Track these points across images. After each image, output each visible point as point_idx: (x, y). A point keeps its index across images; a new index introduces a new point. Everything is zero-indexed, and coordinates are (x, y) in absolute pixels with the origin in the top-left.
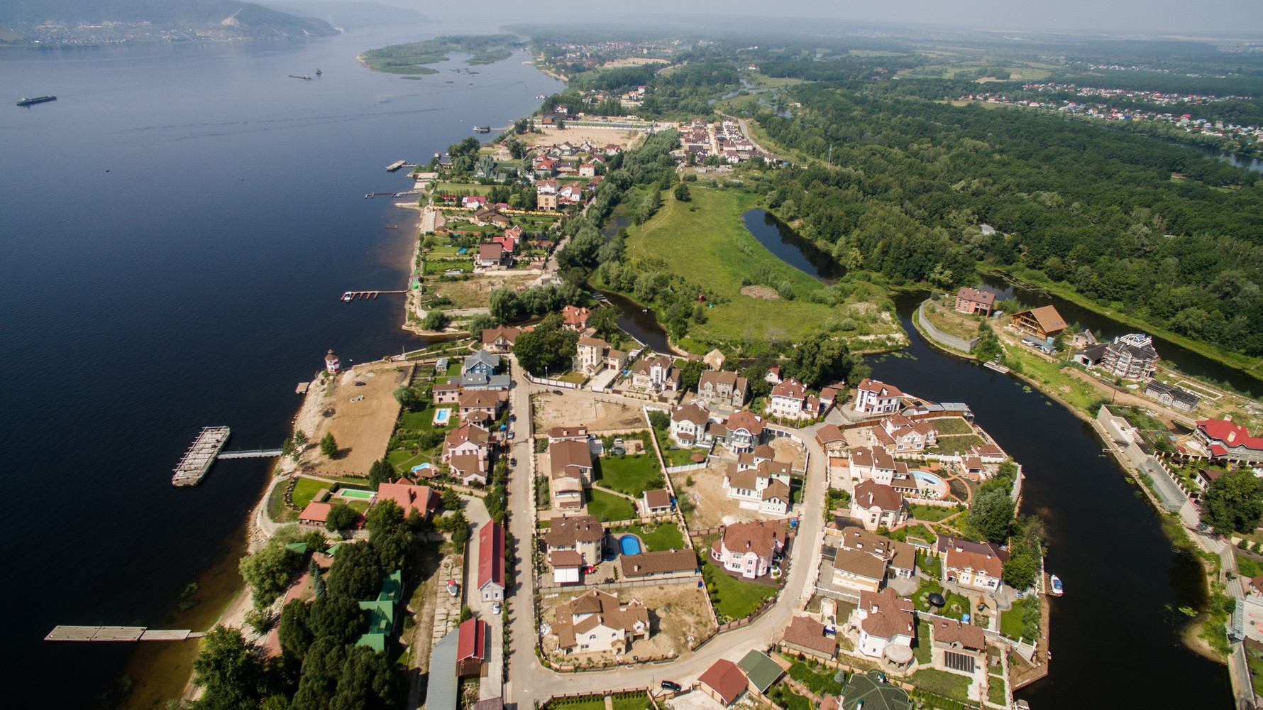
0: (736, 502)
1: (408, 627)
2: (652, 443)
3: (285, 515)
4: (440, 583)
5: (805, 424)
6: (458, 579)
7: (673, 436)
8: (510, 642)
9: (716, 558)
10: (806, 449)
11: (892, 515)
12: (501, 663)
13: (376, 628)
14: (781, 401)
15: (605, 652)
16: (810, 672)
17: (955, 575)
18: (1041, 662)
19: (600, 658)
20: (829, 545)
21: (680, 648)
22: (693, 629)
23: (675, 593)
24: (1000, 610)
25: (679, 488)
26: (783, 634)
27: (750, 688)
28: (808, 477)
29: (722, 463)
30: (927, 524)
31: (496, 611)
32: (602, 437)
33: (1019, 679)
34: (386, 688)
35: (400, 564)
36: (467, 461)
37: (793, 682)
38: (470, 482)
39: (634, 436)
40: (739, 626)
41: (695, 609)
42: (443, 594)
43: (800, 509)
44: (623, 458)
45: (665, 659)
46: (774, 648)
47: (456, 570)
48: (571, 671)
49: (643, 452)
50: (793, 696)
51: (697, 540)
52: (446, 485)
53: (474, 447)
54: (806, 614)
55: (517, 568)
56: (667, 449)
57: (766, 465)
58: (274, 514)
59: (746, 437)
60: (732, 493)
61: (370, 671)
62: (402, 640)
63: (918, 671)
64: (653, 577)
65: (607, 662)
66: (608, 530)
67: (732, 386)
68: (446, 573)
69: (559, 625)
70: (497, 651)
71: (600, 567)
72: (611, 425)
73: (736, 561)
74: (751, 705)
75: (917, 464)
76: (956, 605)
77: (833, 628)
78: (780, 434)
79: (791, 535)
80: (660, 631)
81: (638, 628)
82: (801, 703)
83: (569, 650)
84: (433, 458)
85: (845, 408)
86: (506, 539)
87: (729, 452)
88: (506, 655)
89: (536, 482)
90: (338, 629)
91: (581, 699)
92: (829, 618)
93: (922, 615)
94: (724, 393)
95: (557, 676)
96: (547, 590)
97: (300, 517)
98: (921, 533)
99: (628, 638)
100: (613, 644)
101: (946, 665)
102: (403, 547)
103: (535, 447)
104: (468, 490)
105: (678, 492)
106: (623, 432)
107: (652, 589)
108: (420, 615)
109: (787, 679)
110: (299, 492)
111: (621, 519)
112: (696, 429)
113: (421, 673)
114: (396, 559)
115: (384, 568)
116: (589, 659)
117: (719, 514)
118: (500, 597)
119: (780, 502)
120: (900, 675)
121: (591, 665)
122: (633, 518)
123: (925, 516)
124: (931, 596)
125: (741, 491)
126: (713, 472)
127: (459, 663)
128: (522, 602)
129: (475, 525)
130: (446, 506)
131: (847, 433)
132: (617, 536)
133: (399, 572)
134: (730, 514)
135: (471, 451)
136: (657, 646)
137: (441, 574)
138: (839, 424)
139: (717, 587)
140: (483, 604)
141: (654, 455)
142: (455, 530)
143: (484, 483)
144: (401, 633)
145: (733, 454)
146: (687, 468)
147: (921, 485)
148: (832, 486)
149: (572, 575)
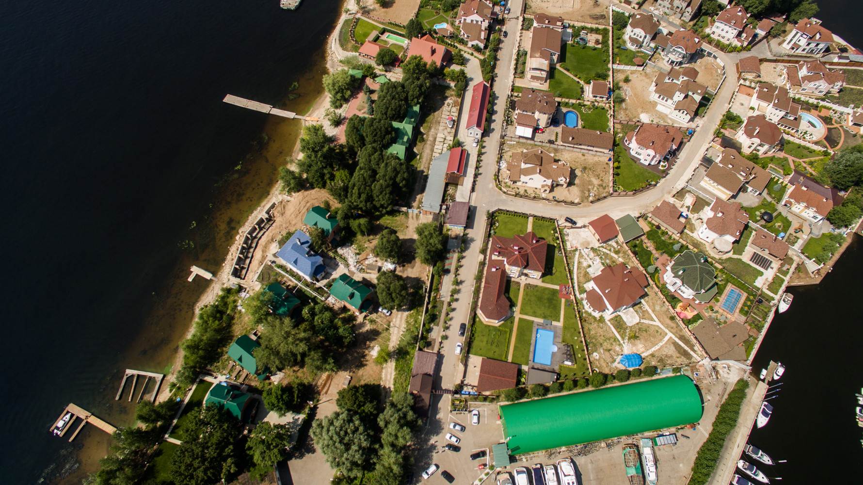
0: (655, 104)
1: (420, 142)
2: (608, 40)
3: (350, 46)
4: (443, 116)
5: (734, 49)
6: (455, 115)
7: (626, 37)
8: (480, 167)
9: (626, 144)
10: (724, 73)
11: (766, 147)
12: (472, 180)
13: (401, 141)
14: (722, 26)
15: (536, 188)
16: (660, 237)
17: (791, 204)
18: (819, 275)
19: (532, 192)
20: (708, 156)
21: (584, 198)
22: (595, 189)
23: (591, 161)
24: (811, 235)
25: (617, 84)
26: (652, 209)
27: (618, 237)
28: (716, 97)
29: (656, 69)
30: (790, 159)
31: (475, 145)
32: (573, 27)
33: (796, 281)
34: (404, 182)
35: (420, 101)
36: (473, 27)
37: (646, 241)
38: (472, 45)
39: (597, 31)
40: (626, 195)
41: (601, 175)
42: (443, 124)
43: (699, 121)
44: (583, 48)
45: (572, 203)
46: (644, 216)
47: (454, 109)
48: (513, 195)
49: (600, 46)
50: (643, 249)
51: (618, 126)
52: (456, 44)
53: (480, 19)
54: (672, 200)
55: (494, 117)
56: (618, 48)
57: (688, 83)
58: (343, 44)
59: (680, 53)
60: (654, 97)
61: (396, 172)
62: (415, 150)
63: (730, 258)
64: (580, 147)
65: (536, 196)
66: (559, 103)
67: (686, 3)
68: (447, 111)
69: (512, 165)
70: (471, 171)
71: (547, 129)
72: (582, 17)
73: (639, 151)
74: (616, 246)
75: (808, 107)
76: (779, 224)
77: (687, 215)
78: (709, 54)
79: (685, 140)
80: (574, 184)
81: (561, 180)
82: (646, 254)
83: (515, 182)
84: (450, 19)
85: (774, 42)
86: (490, 96)
87: (664, 62)
88: (476, 176)
89: (518, 54)
90: (380, 139)
91: (516, 214)
92: (687, 207)
93: (752, 224)
94: (678, 7)
95: (504, 196)
96: (510, 139)
97: (359, 51)
98: (783, 165)
99: (552, 185)
100: (543, 186)
101: (751, 260)
102: (423, 90)
103: (523, 25)
104: (470, 52)
105: (616, 87)
106: (589, 26)
107: (577, 154)
108: (428, 136)
109: (643, 238)
110: (359, 30)
111: (570, 98)
112: (645, 37)
113: (424, 174)
114: (418, 98)
115: (410, 102)
116: (526, 191)
117: (640, 110)
118: (479, 136)
119: (686, 115)
120: (717, 257)
121: (526, 194)
122: (579, 99)
123: (793, 152)
124: (765, 213)
125: (662, 97)
126: (646, 75)
127: (447, 174)
128: (492, 141)
129: (471, 79)
130: (454, 61)
131: (765, 66)
132: (564, 110)
133: (418, 106)
134: (647, 112)
135: (477, 22)
136: (570, 193)
137: (444, 110)
138: (761, 57)
139: (620, 164)
140: (467, 138)
141: (608, 51)
142: (458, 81)
143: (482, 47)
144: (415, 145)
145: (666, 64)
146: (628, 68)
147: (804, 125)
148: (731, 110)
149: (528, 132)
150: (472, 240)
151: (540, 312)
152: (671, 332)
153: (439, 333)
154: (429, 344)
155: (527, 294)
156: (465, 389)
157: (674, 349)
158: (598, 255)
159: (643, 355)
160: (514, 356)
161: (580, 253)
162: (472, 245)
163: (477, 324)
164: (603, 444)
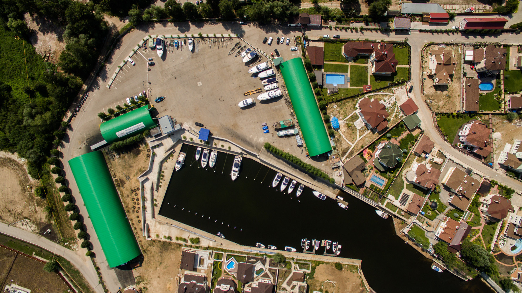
4: (474, 5)
6: (476, 12)
8: (438, 33)
11: (486, 210)
12: (428, 29)
15: (428, 67)
16: (410, 141)
19: (426, 65)
22: (436, 103)
23: (455, 100)
26: (427, 136)
30: (481, 228)
31: (454, 27)
37: (406, 133)
40: (434, 122)
41: (446, 107)
42: (467, 7)
43: (501, 171)
45: (423, 89)
46: (422, 132)
47: (481, 11)
50: (401, 131)
54: (436, 149)
55: (478, 36)
60: (518, 141)
63: (403, 182)
64: (464, 92)
65: (424, 68)
66: (499, 78)
71: (475, 72)
73: (468, 128)
76: (430, 213)
77: (427, 158)
80: (436, 90)
81: (436, 80)
82: (397, 133)
91: (410, 57)
92: (433, 158)
96: (462, 48)
98: (475, 222)
99: (432, 75)
100: (430, 70)
101: (404, 193)
107: (459, 91)
109: (408, 132)
111: (505, 85)
116: (426, 62)
118: (460, 29)
119: (505, 161)
120: (403, 174)
122: (505, 91)
123: (486, 230)
124: (437, 205)
132: (494, 81)
134: (502, 137)
136: (429, 88)
137: (480, 5)
139: (456, 118)
149: (469, 58)
150: (388, 35)
151: (354, 76)
152: (354, 146)
153: (333, 25)
154: (326, 21)
155: (362, 68)
156: (307, 43)
157: (346, 147)
158: (392, 106)
159: (339, 131)
160: (328, 64)
161: (392, 96)
162: (385, 36)
163: (341, 44)
164: (292, 111)
